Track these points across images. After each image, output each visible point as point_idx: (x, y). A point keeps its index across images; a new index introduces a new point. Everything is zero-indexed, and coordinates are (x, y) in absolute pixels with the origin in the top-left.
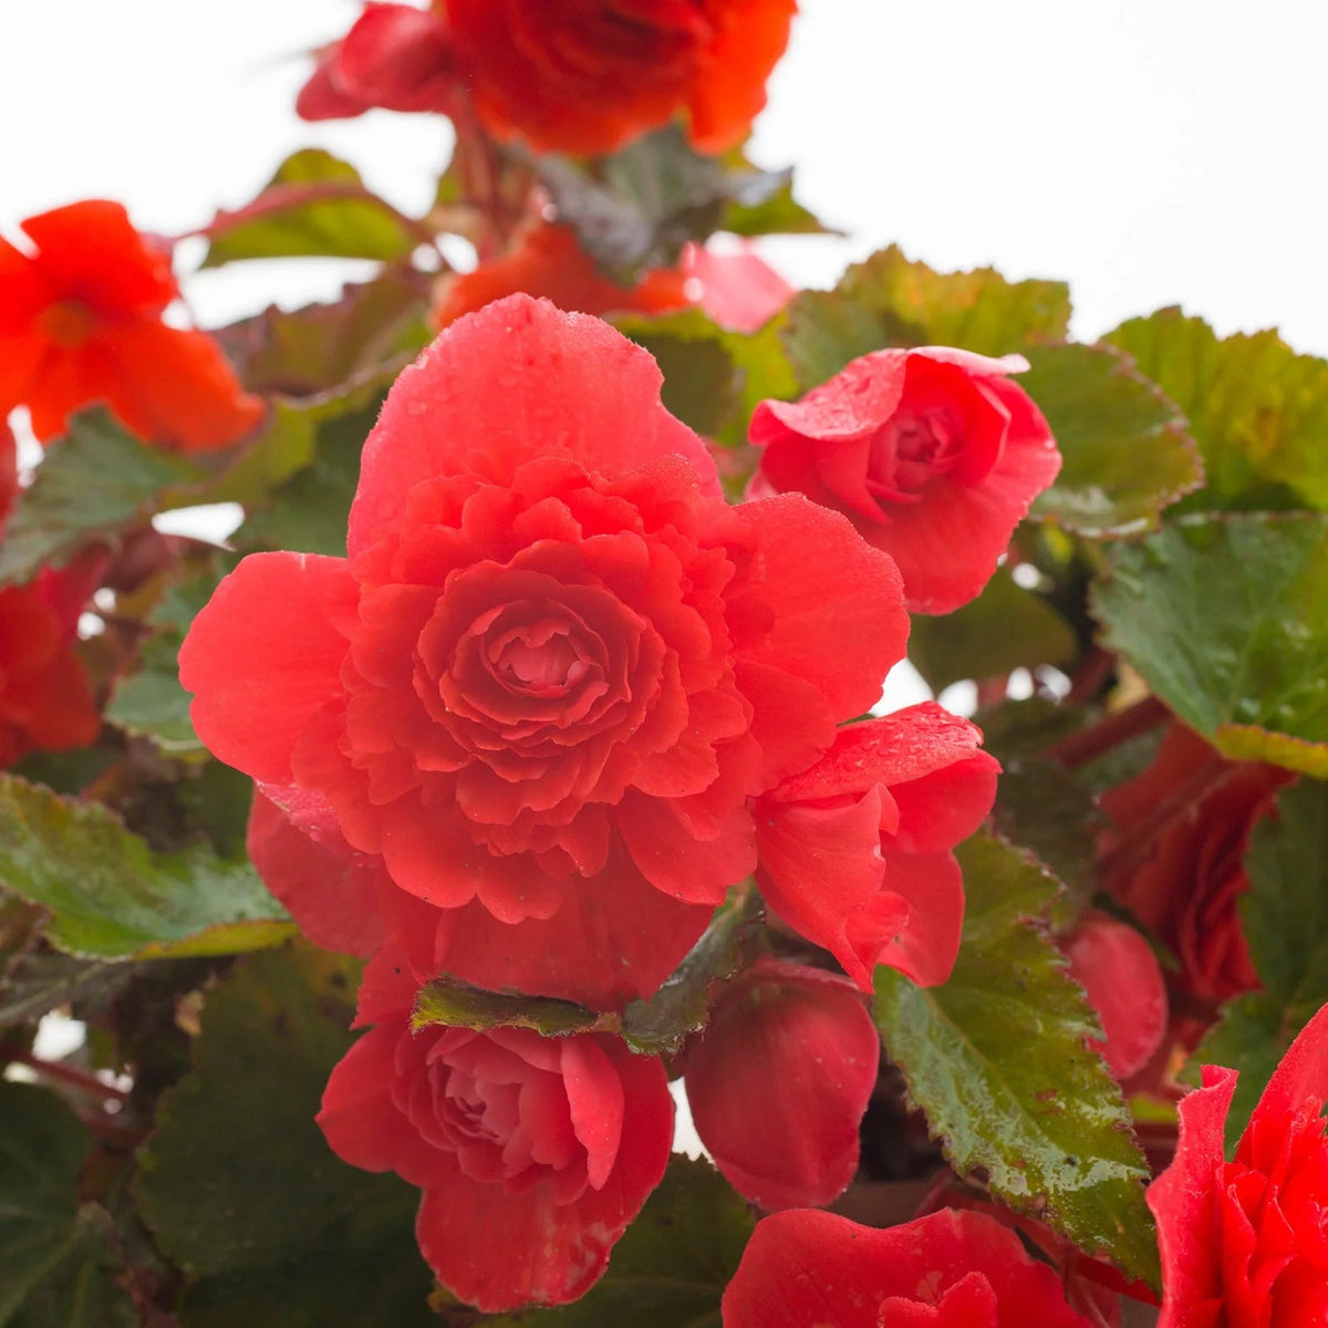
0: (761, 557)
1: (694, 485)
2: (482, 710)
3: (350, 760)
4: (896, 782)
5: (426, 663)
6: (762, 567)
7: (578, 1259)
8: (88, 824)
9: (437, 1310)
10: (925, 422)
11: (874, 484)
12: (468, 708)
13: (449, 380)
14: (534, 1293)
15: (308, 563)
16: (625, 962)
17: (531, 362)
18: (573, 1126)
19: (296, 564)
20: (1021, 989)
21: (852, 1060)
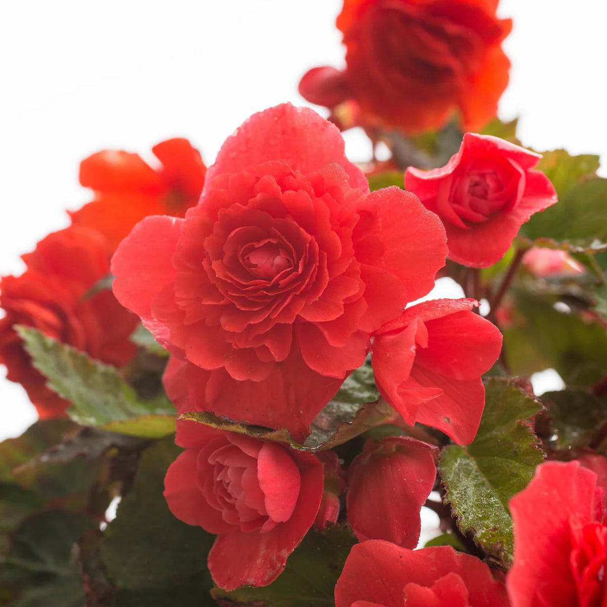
0: (380, 220)
1: (346, 181)
2: (233, 278)
3: (178, 306)
4: (429, 320)
5: (210, 254)
6: (380, 224)
7: (273, 566)
8: (105, 375)
9: (214, 597)
10: (483, 176)
11: (456, 206)
12: (227, 276)
13: (248, 141)
14: (248, 580)
15: (176, 222)
16: (301, 412)
17: (284, 133)
18: (258, 482)
19: (170, 222)
20: (515, 455)
21: (422, 480)
